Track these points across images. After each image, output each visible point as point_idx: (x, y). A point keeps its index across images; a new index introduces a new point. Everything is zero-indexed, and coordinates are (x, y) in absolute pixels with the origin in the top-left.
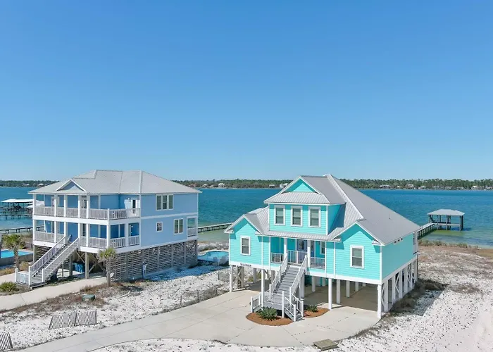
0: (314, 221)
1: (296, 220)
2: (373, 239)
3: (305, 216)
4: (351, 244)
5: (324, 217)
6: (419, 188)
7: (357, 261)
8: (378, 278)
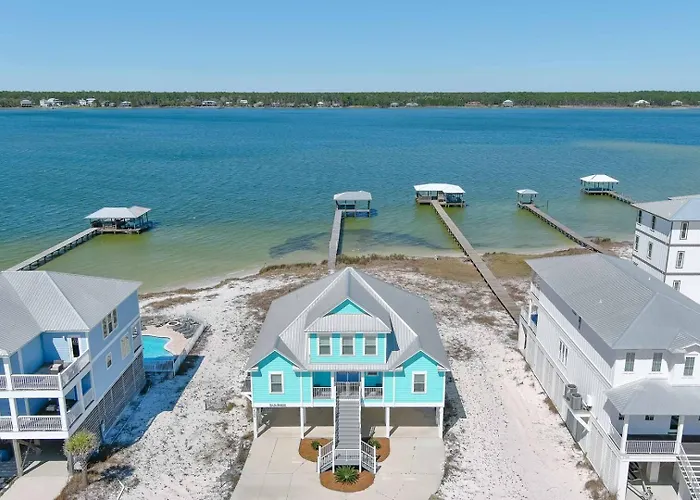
0: (370, 350)
1: (347, 350)
2: (437, 364)
3: (359, 345)
4: (412, 371)
5: (381, 345)
6: (255, 105)
7: (419, 387)
8: (441, 401)
